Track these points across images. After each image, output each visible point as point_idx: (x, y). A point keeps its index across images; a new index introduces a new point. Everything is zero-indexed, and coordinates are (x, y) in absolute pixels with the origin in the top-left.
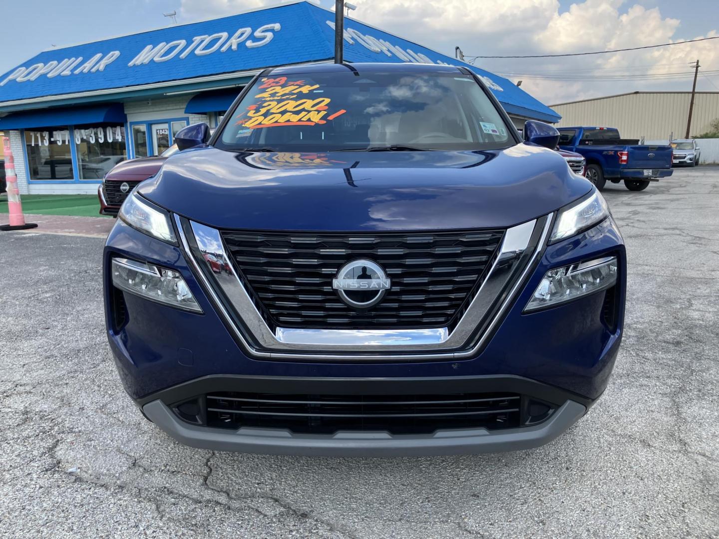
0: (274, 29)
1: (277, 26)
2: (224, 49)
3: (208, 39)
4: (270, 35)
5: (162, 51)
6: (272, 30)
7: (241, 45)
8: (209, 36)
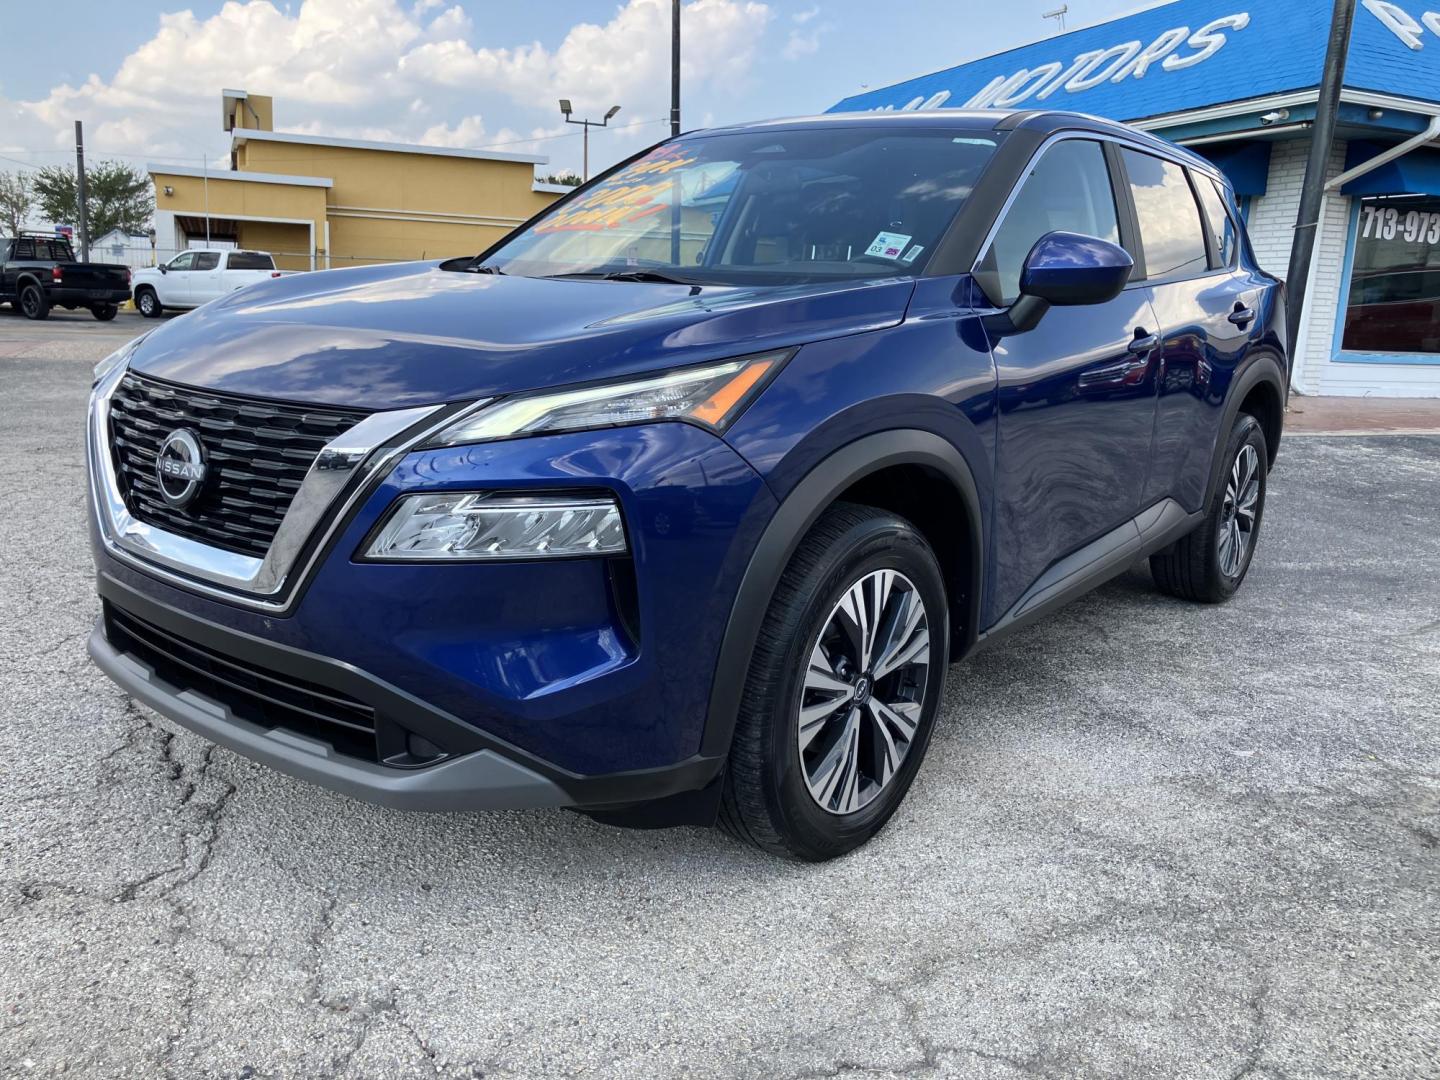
0: (1231, 27)
1: (1240, 19)
2: (1119, 77)
3: (1101, 55)
4: (1218, 39)
5: (1013, 87)
6: (1226, 30)
7: (1155, 66)
8: (1106, 50)
